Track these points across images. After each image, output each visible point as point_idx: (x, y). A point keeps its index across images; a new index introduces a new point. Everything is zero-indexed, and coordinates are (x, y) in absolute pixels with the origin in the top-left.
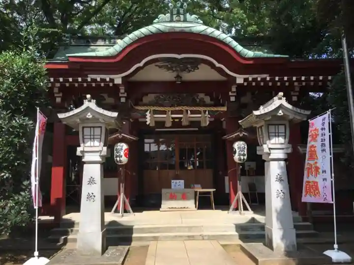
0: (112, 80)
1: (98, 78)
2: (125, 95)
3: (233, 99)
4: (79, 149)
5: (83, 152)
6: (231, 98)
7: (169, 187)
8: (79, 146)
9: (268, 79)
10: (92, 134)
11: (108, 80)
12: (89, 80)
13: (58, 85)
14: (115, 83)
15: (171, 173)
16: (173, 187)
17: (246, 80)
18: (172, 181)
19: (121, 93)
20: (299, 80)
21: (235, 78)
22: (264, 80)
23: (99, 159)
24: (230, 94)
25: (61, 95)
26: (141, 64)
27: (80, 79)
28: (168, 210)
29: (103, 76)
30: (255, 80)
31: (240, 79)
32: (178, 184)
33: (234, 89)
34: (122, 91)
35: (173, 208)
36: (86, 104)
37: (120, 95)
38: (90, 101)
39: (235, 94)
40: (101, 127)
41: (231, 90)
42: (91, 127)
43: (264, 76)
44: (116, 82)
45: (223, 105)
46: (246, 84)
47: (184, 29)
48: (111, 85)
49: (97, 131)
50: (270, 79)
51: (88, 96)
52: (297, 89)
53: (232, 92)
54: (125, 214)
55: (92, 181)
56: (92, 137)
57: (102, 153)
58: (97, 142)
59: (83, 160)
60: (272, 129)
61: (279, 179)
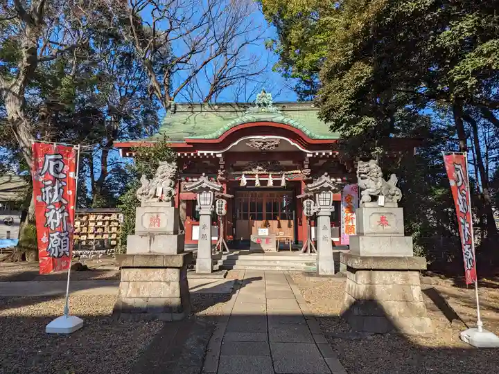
0: (215, 155)
1: (205, 153)
2: (224, 163)
4: (197, 207)
5: (200, 208)
6: (305, 165)
7: (257, 233)
8: (197, 205)
10: (205, 197)
11: (212, 154)
12: (199, 154)
15: (259, 222)
16: (260, 234)
17: (314, 154)
18: (259, 229)
21: (306, 153)
22: (327, 154)
23: (210, 213)
26: (236, 143)
27: (192, 154)
29: (208, 152)
30: (321, 154)
31: (310, 154)
32: (263, 231)
34: (222, 161)
36: (202, 179)
37: (220, 163)
38: (205, 176)
39: (308, 163)
40: (211, 193)
41: (304, 161)
42: (205, 193)
43: (328, 152)
44: (218, 156)
46: (314, 158)
47: (267, 119)
48: (214, 157)
49: (208, 195)
50: (333, 153)
51: (204, 174)
53: (306, 162)
55: (205, 227)
56: (205, 199)
57: (211, 209)
58: (208, 202)
59: (200, 213)
60: (321, 196)
61: (325, 228)
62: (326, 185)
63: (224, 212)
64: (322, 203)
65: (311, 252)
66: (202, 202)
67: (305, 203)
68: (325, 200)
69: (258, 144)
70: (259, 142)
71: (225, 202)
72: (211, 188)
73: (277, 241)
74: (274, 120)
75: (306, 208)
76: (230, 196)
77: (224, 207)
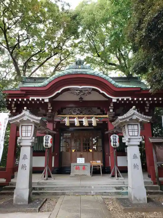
0: (43, 100)
1: (35, 98)
3: (111, 111)
4: (19, 138)
5: (20, 140)
6: (110, 110)
7: (76, 162)
8: (19, 136)
9: (130, 99)
10: (27, 129)
11: (41, 100)
12: (30, 100)
13: (14, 103)
14: (45, 101)
15: (78, 153)
16: (78, 162)
17: (118, 100)
18: (78, 158)
19: (49, 107)
20: (148, 100)
21: (112, 99)
22: (128, 100)
23: (30, 144)
24: (110, 108)
25: (15, 108)
26: (59, 91)
27: (25, 99)
28: (74, 176)
29: (38, 98)
30: (123, 100)
31: (114, 100)
32: (81, 160)
33: (112, 105)
34: (49, 106)
35: (77, 175)
36: (24, 112)
37: (48, 108)
39: (113, 108)
40: (32, 126)
41: (110, 106)
42: (26, 126)
43: (128, 98)
45: (106, 114)
46: (118, 102)
47: (83, 72)
48: (43, 102)
49: (30, 128)
50: (132, 99)
51: (25, 108)
52: (148, 105)
53: (111, 107)
54: (49, 178)
55: (25, 157)
56: (27, 131)
57: (31, 141)
58: (29, 134)
59: (21, 144)
60: (130, 127)
61: (135, 157)
62: (134, 117)
63: (50, 145)
64: (131, 134)
65: (118, 176)
66: (24, 134)
67: (112, 137)
68: (133, 131)
69: (76, 92)
70: (77, 90)
71: (50, 137)
72: (32, 120)
73: (91, 167)
74: (88, 73)
75: (112, 141)
76: (55, 132)
77: (49, 141)
